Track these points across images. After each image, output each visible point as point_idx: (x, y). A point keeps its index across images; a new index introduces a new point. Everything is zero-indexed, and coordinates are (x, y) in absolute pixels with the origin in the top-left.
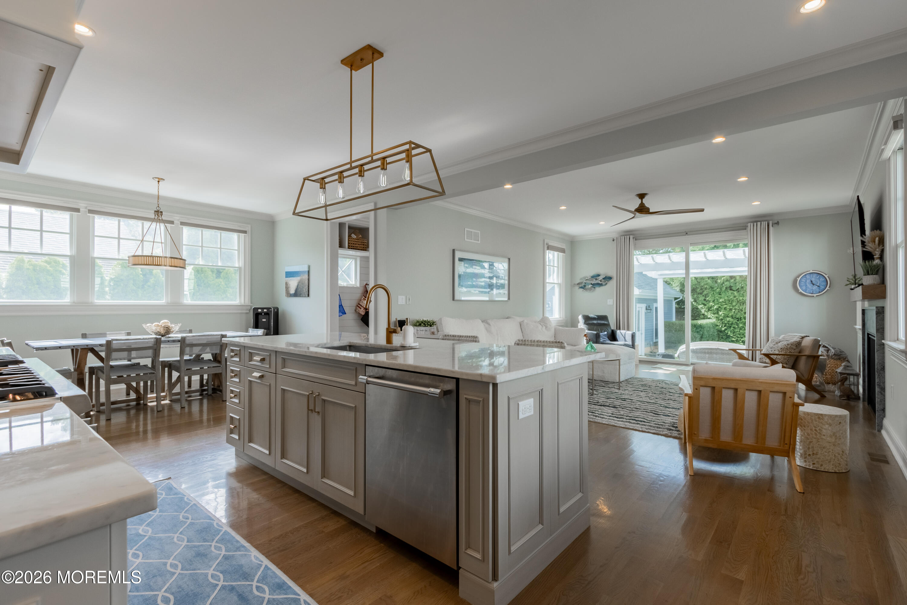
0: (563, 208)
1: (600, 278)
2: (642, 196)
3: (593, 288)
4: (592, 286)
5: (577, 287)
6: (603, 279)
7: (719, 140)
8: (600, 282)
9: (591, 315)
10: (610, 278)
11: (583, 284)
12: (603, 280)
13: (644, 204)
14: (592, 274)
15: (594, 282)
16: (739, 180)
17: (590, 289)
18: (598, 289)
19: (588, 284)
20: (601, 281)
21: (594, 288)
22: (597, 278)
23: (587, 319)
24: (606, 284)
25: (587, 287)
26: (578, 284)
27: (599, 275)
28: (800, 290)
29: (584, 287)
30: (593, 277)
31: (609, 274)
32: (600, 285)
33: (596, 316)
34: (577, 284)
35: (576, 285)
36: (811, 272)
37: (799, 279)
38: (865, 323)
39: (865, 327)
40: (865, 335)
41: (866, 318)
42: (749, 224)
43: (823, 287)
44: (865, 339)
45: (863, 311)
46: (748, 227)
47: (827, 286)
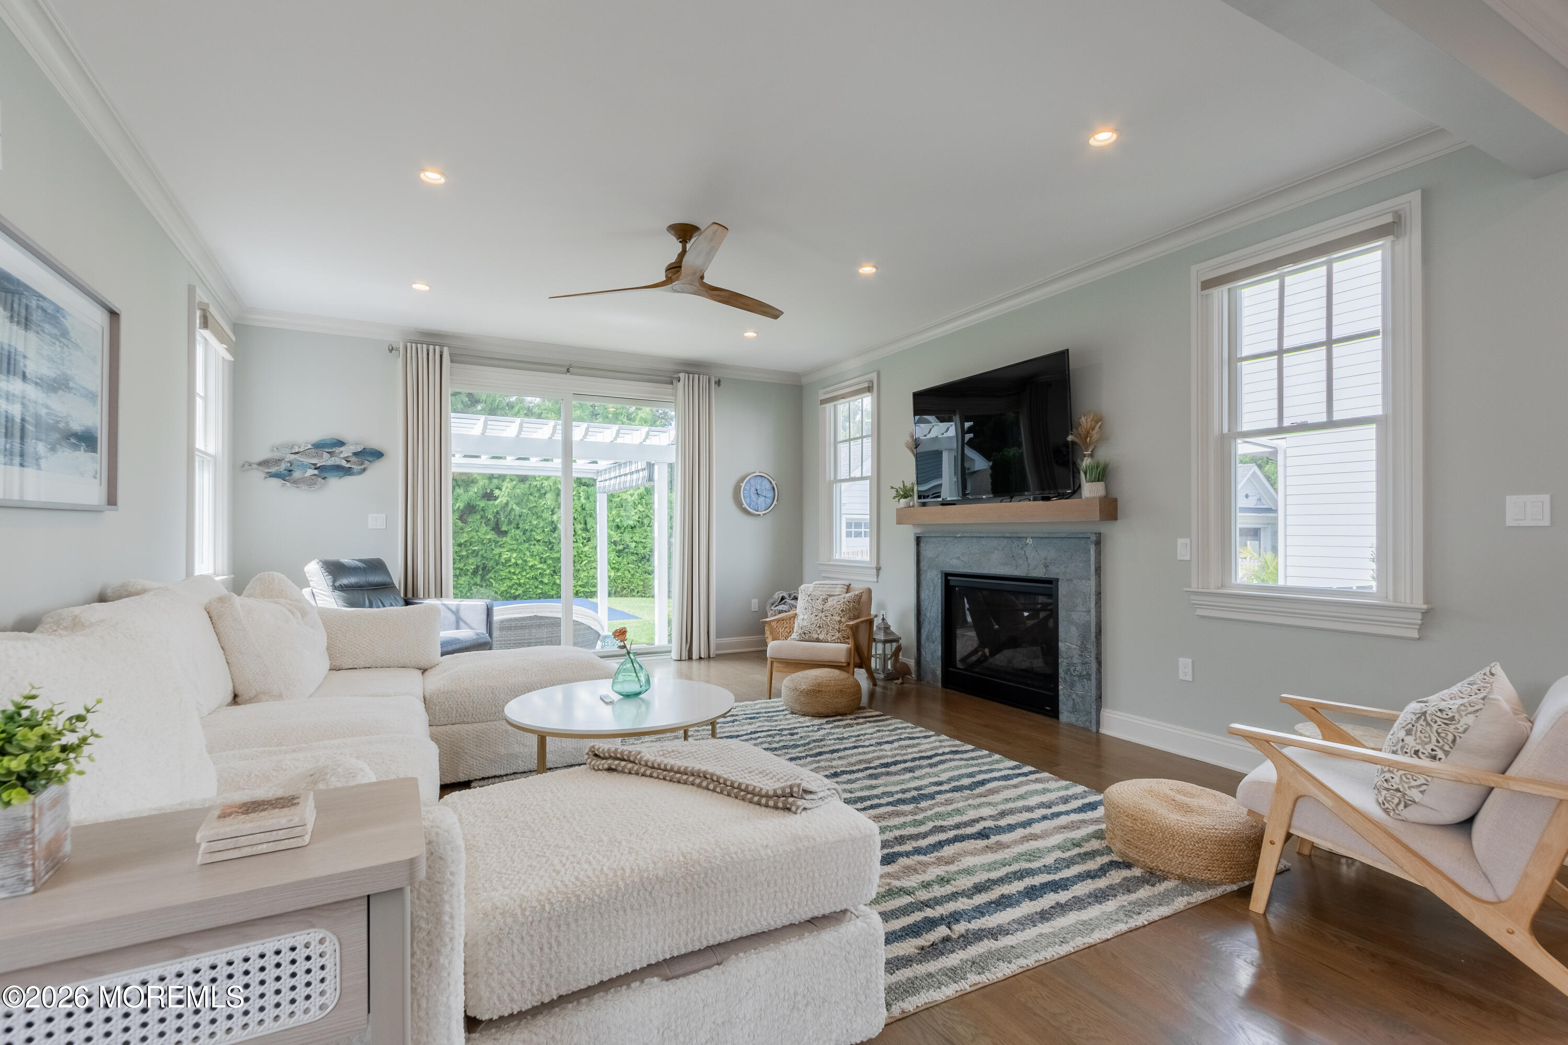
0: (432, 177)
1: (346, 451)
2: (684, 233)
3: (320, 479)
4: (316, 472)
5: (257, 475)
6: (356, 454)
8: (344, 463)
9: (345, 560)
10: (378, 455)
11: (283, 466)
12: (354, 459)
14: (316, 437)
15: (326, 460)
16: (862, 269)
17: (310, 483)
18: (336, 484)
19: (304, 467)
20: (348, 461)
21: (324, 478)
22: (338, 450)
23: (335, 569)
24: (364, 470)
25: (297, 474)
26: (264, 463)
27: (341, 443)
28: (745, 505)
29: (285, 476)
30: (319, 446)
31: (375, 443)
32: (342, 471)
33: (360, 561)
34: (260, 464)
35: (254, 466)
36: (757, 474)
37: (743, 485)
38: (921, 558)
39: (924, 564)
40: (922, 577)
41: (929, 551)
42: (682, 375)
43: (769, 501)
44: (924, 583)
45: (918, 540)
46: (679, 381)
47: (774, 499)
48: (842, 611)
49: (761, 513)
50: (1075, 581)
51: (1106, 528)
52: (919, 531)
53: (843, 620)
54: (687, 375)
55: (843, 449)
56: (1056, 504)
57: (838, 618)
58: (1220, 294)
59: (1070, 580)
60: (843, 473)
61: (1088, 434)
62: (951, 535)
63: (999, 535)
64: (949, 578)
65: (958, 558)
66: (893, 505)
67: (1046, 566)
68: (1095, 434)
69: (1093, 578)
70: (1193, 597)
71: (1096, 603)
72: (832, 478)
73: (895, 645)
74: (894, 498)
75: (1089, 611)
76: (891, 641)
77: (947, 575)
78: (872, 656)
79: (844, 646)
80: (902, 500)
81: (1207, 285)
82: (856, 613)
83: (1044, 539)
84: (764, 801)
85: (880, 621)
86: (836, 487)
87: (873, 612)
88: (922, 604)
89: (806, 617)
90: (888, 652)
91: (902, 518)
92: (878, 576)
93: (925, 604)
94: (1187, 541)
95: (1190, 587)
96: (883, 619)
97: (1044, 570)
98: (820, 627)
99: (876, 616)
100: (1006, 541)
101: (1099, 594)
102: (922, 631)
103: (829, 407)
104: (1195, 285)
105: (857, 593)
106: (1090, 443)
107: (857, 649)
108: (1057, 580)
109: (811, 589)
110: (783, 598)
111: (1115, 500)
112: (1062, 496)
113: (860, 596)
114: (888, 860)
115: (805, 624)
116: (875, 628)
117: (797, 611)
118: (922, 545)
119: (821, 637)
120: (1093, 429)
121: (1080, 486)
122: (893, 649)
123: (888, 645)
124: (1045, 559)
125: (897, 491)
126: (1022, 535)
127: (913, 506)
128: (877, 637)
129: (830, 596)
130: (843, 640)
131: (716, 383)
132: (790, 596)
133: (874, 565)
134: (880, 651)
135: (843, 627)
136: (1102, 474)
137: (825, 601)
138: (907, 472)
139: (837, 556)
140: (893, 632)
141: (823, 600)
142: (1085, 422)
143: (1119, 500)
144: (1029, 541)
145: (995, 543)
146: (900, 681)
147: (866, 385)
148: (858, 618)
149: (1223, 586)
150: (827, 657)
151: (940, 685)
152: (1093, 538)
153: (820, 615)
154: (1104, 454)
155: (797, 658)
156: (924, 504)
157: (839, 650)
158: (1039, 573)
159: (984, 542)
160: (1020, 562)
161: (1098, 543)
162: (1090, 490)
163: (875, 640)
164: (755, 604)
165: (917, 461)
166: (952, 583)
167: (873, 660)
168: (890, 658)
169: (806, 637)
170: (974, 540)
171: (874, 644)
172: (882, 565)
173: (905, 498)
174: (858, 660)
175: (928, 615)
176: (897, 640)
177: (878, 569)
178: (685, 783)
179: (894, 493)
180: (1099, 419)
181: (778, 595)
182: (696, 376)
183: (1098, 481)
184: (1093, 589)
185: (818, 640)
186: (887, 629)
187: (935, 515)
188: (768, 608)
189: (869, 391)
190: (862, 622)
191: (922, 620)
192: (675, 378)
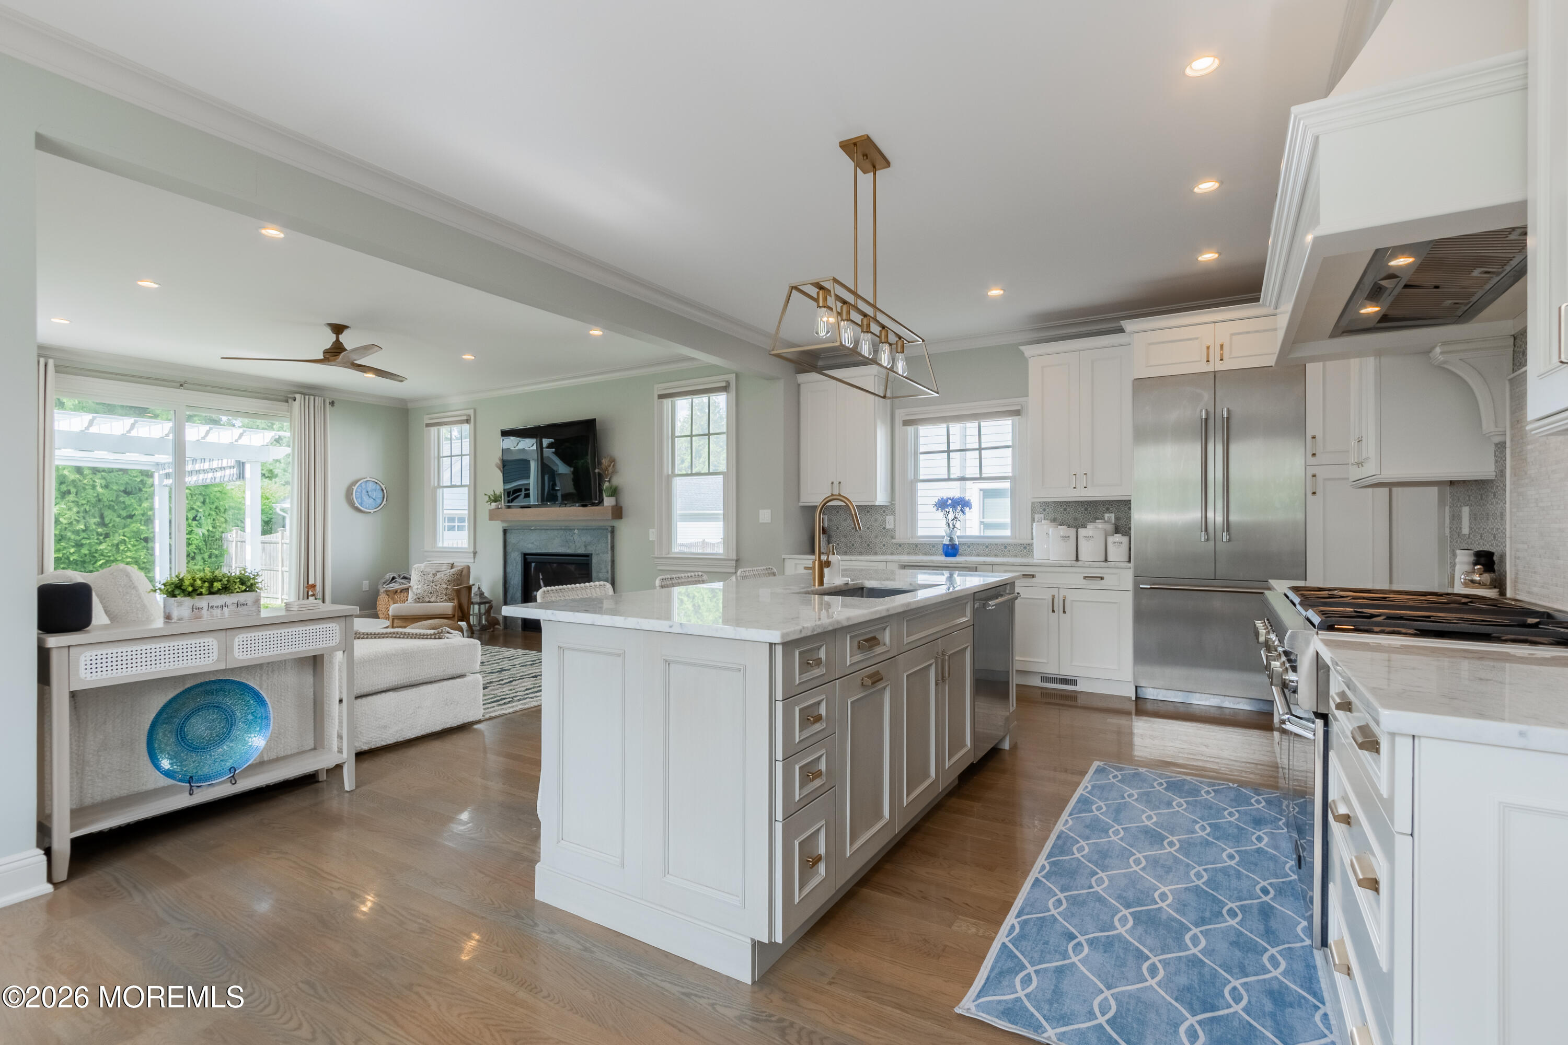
2: (338, 329)
7: (596, 332)
13: (342, 343)
16: (464, 357)
28: (357, 504)
36: (368, 479)
37: (355, 488)
38: (507, 544)
39: (509, 548)
40: (508, 557)
41: (512, 539)
42: (298, 396)
43: (379, 501)
44: (509, 561)
45: (505, 531)
46: (295, 400)
47: (384, 498)
48: (448, 581)
49: (372, 511)
50: (601, 555)
51: (616, 523)
52: (505, 525)
53: (449, 587)
54: (303, 396)
55: (445, 462)
56: (590, 509)
57: (446, 586)
58: (667, 402)
59: (598, 554)
60: (445, 481)
61: (607, 469)
62: (527, 528)
63: (559, 528)
64: (527, 557)
65: (533, 543)
66: (486, 507)
67: (585, 546)
68: (610, 470)
69: (610, 552)
70: (656, 560)
71: (611, 566)
72: (436, 484)
73: (487, 605)
74: (487, 502)
75: (608, 572)
76: (484, 603)
77: (525, 555)
78: (470, 615)
79: (451, 604)
80: (493, 504)
81: (661, 397)
82: (459, 582)
83: (585, 530)
84: (429, 637)
85: (477, 589)
86: (439, 491)
87: (471, 582)
88: (508, 575)
89: (419, 587)
90: (483, 611)
91: (493, 516)
92: (474, 558)
93: (509, 576)
94: (654, 530)
95: (654, 554)
96: (479, 588)
97: (584, 549)
98: (431, 593)
99: (474, 585)
100: (562, 532)
101: (613, 562)
102: (508, 594)
103: (433, 430)
104: (656, 397)
105: (459, 568)
106: (608, 475)
107: (460, 606)
108: (592, 554)
109: (423, 567)
110: (393, 578)
111: (621, 508)
112: (593, 504)
113: (462, 571)
114: (484, 688)
115: (419, 591)
116: (472, 595)
117: (411, 584)
118: (508, 535)
119: (432, 600)
120: (609, 466)
121: (603, 500)
122: (487, 608)
123: (482, 606)
124: (585, 542)
125: (489, 497)
126: (573, 528)
127: (501, 508)
128: (473, 600)
129: (438, 572)
130: (450, 600)
131: (330, 403)
132: (399, 576)
133: (472, 550)
134: (476, 611)
135: (449, 592)
136: (614, 492)
137: (435, 575)
138: (497, 484)
139: (440, 545)
140: (486, 597)
141: (433, 574)
142: (605, 462)
143: (623, 509)
144: (576, 531)
145: (556, 533)
146: (492, 629)
147: (465, 418)
148: (461, 585)
149: (668, 554)
150: (438, 612)
151: (520, 629)
152: (610, 529)
153: (431, 584)
154: (616, 481)
155: (415, 614)
156: (509, 507)
157: (447, 607)
158: (581, 551)
159: (549, 532)
160: (571, 544)
161: (613, 532)
162: (608, 501)
163: (472, 603)
164: (366, 585)
165: (504, 477)
166: (529, 560)
167: (471, 617)
168: (485, 614)
169: (419, 600)
170: (543, 531)
171: (472, 606)
172: (477, 550)
173: (495, 502)
174: (460, 614)
175: (512, 583)
176: (489, 602)
177: (475, 553)
178: (387, 637)
179: (487, 499)
180: (613, 460)
181: (389, 576)
182: (312, 398)
183: (612, 496)
184: (610, 558)
185: (429, 602)
186: (481, 594)
187: (517, 514)
188: (380, 587)
189: (467, 423)
190: (464, 587)
191: (507, 586)
192: (290, 398)
